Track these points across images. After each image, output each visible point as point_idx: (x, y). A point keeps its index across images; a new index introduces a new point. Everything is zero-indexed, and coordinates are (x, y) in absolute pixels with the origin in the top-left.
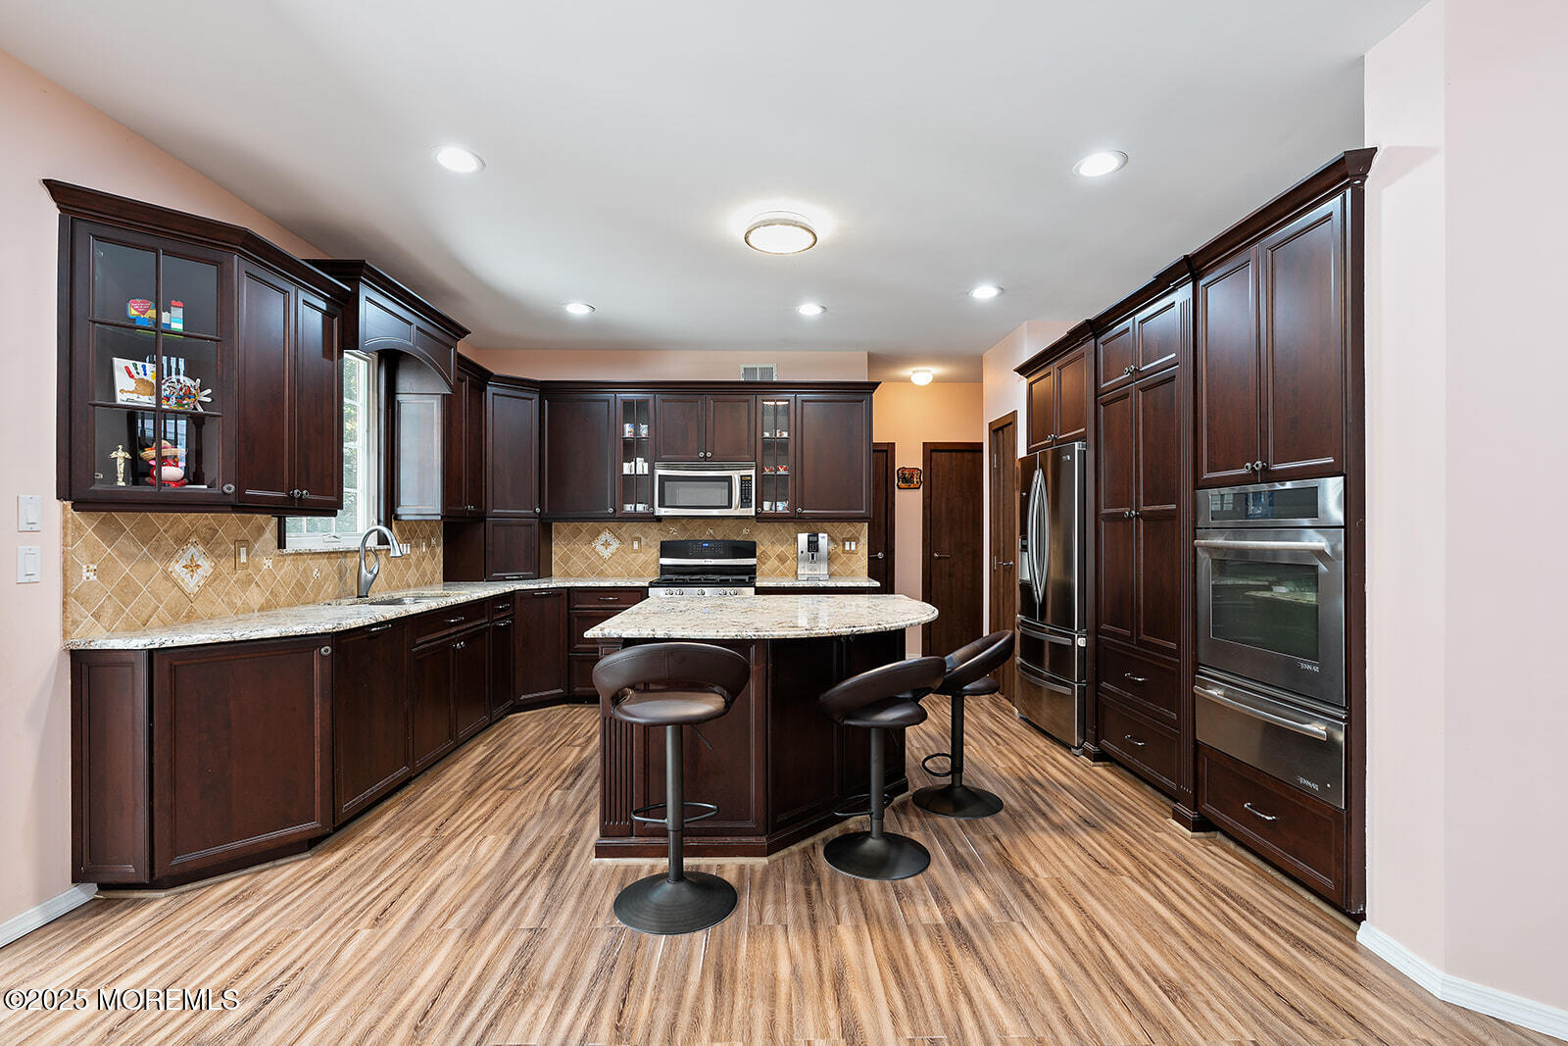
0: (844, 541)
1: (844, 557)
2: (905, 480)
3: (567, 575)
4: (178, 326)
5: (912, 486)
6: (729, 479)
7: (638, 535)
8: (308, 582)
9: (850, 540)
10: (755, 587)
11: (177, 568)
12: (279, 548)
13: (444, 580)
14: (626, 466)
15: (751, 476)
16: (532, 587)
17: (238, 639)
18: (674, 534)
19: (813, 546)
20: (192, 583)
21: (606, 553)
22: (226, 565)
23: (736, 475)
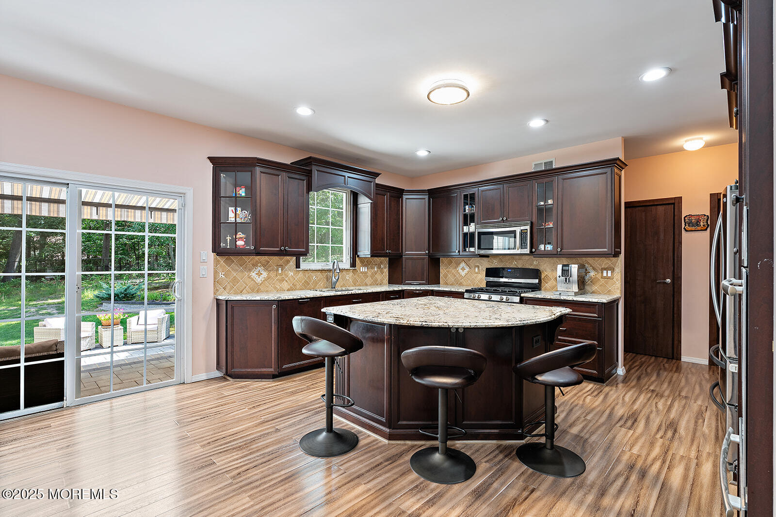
0: (603, 269)
1: (602, 281)
2: (690, 224)
3: (446, 284)
4: (243, 194)
5: (699, 228)
6: (514, 232)
7: (478, 265)
8: (310, 281)
9: (607, 269)
10: (520, 296)
11: (253, 274)
12: (296, 268)
13: (389, 283)
14: (465, 227)
15: (527, 229)
16: (412, 288)
17: (248, 299)
18: (495, 264)
19: (566, 272)
20: (259, 280)
21: (463, 273)
22: (273, 274)
23: (518, 230)
